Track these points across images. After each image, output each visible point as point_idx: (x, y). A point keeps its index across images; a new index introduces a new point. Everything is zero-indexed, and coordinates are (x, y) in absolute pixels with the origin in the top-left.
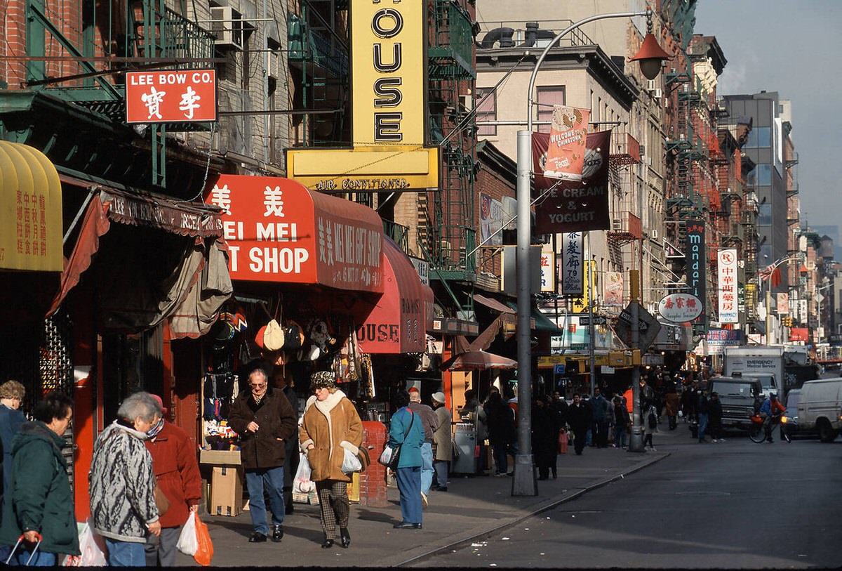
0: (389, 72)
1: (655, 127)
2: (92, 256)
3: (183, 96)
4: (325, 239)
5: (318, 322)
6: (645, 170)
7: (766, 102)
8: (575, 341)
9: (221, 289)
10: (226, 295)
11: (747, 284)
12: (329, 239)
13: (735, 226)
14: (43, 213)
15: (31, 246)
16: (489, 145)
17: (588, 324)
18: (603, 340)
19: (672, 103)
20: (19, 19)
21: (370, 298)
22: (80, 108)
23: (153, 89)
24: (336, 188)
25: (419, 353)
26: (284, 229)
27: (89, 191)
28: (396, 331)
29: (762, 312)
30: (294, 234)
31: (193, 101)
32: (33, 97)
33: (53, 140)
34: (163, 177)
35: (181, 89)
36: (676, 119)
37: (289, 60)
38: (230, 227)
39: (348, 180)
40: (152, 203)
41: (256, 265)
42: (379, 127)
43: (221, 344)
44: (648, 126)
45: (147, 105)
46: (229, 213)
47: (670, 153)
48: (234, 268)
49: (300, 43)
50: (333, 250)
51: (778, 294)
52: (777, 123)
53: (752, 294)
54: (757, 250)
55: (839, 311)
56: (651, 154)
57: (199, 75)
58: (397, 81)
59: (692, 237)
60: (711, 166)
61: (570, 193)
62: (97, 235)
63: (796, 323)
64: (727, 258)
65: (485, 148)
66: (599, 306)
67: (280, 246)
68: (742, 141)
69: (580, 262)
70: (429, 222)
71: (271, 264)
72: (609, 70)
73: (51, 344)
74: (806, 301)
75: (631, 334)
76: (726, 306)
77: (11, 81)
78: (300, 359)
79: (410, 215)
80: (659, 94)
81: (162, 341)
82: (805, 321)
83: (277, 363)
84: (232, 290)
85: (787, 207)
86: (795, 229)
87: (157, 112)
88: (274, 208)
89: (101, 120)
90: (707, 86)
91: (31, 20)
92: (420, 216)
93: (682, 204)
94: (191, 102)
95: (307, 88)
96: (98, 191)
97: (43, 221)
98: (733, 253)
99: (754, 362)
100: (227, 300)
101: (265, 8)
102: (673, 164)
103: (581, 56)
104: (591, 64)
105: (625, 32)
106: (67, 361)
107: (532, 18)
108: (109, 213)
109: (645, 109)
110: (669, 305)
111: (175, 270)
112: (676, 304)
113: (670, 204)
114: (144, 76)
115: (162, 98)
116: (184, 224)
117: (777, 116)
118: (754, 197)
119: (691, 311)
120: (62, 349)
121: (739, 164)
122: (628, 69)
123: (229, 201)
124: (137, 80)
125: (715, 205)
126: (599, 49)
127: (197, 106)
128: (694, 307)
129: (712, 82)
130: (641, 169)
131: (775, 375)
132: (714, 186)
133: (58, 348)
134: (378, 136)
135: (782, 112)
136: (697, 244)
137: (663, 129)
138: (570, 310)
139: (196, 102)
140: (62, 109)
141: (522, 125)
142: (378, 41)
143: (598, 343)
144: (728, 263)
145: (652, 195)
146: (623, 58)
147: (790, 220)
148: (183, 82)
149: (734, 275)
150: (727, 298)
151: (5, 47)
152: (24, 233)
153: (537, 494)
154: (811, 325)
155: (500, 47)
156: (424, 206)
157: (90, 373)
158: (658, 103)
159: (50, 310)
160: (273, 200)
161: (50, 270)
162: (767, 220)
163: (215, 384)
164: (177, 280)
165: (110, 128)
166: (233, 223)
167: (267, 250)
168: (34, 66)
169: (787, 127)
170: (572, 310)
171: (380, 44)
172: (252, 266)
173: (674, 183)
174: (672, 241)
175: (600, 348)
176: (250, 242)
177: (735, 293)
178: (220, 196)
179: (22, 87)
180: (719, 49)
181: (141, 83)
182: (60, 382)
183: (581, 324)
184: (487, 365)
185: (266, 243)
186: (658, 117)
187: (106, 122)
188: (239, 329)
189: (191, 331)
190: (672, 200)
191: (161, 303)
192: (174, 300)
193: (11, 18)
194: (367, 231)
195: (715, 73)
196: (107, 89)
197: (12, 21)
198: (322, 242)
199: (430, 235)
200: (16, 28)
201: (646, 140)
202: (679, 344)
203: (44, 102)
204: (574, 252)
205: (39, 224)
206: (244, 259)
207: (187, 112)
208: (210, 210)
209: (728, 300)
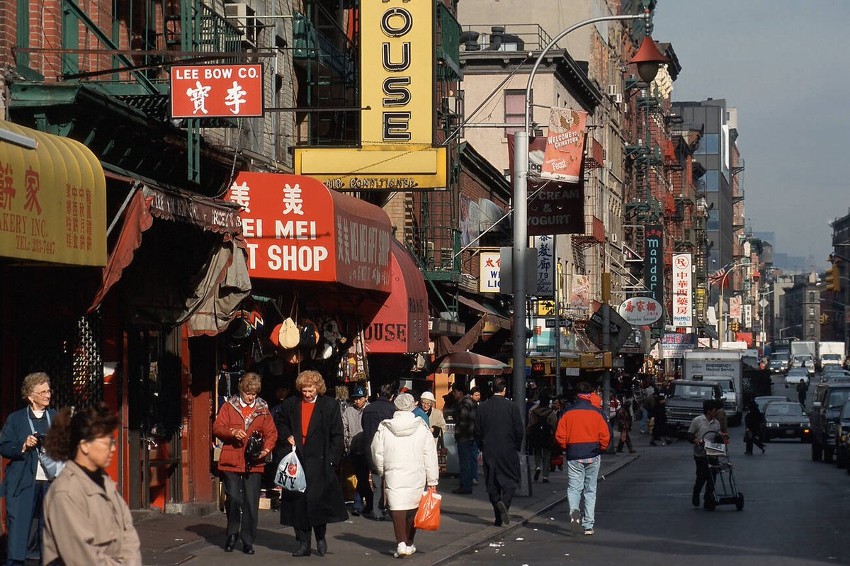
0: (398, 71)
1: (615, 131)
2: (134, 251)
3: (229, 91)
4: (343, 237)
5: (329, 320)
6: (606, 174)
7: (715, 109)
8: (541, 343)
9: (240, 287)
10: (244, 292)
11: (698, 288)
12: (346, 237)
13: (687, 231)
14: (89, 207)
15: (79, 240)
16: (469, 147)
17: (554, 327)
18: (567, 342)
19: (631, 109)
20: (56, 12)
21: (378, 297)
22: (119, 102)
23: (198, 84)
24: (344, 187)
25: (415, 354)
26: (303, 227)
27: (132, 185)
28: (403, 331)
29: (711, 316)
30: (313, 232)
31: (240, 96)
32: (77, 90)
33: (92, 134)
34: (197, 173)
35: (228, 84)
36: (634, 125)
37: (294, 58)
38: (249, 224)
39: (356, 179)
40: (187, 199)
41: (275, 264)
42: (387, 126)
43: (236, 342)
44: (609, 131)
45: (192, 100)
46: (248, 210)
47: (628, 158)
48: (253, 266)
49: (305, 41)
50: (350, 248)
51: (731, 298)
52: (725, 130)
53: (702, 298)
54: (707, 255)
55: (778, 316)
56: (611, 159)
57: (245, 70)
58: (406, 80)
59: (650, 241)
60: (666, 171)
61: (546, 196)
62: (140, 230)
63: (742, 327)
64: (681, 262)
65: (465, 150)
66: (563, 308)
67: (299, 244)
68: (694, 146)
69: (552, 264)
70: (415, 223)
71: (290, 262)
72: (575, 74)
73: (83, 340)
74: (750, 306)
75: (602, 337)
76: (681, 310)
77: (47, 74)
78: (313, 358)
79: (398, 216)
80: (619, 99)
81: (180, 338)
82: (749, 326)
83: (292, 361)
84: (250, 288)
85: (733, 214)
86: (740, 235)
87: (202, 107)
88: (293, 206)
89: (138, 115)
90: (663, 92)
91: (66, 13)
92: (407, 217)
93: (640, 208)
94: (237, 97)
95: (312, 86)
96: (141, 186)
97: (89, 216)
98: (687, 257)
99: (713, 366)
100: (245, 298)
101: (273, 6)
102: (632, 169)
103: (549, 60)
104: (558, 69)
105: (589, 37)
106: (97, 357)
107: (498, 22)
108: (151, 208)
109: (607, 113)
110: (630, 309)
111: (204, 267)
112: (637, 307)
113: (628, 208)
114: (190, 71)
115: (208, 93)
116: (215, 220)
117: (724, 123)
118: (704, 202)
119: (651, 314)
120: (92, 344)
121: (690, 169)
122: (591, 74)
123: (248, 199)
124: (182, 74)
125: (670, 210)
126: (566, 54)
127: (243, 101)
128: (654, 310)
129: (668, 88)
130: (602, 173)
131: (733, 379)
132: (668, 191)
133: (89, 344)
134: (387, 135)
135: (729, 120)
136: (655, 248)
137: (623, 134)
138: (535, 312)
139: (242, 97)
140: (103, 103)
141: (498, 127)
142: (387, 40)
143: (563, 346)
144: (682, 268)
145: (612, 199)
146: (587, 63)
147: (735, 226)
148: (229, 77)
149: (689, 279)
150: (682, 302)
151: (41, 40)
152: (72, 228)
153: (531, 494)
154: (754, 330)
155: (466, 50)
156: (410, 206)
157: (115, 369)
158: (618, 108)
159: (91, 306)
160: (292, 198)
161: (95, 265)
162: (715, 225)
163: (229, 382)
164: (205, 277)
165: (145, 123)
166: (252, 221)
167: (285, 248)
168: (69, 59)
169: (734, 134)
170: (538, 312)
171: (389, 43)
172: (271, 264)
173: (631, 187)
174: (630, 245)
175: (565, 351)
176: (270, 240)
177: (689, 297)
178: (239, 192)
179: (58, 81)
180: (674, 55)
181: (186, 78)
182: (91, 378)
183: (547, 327)
184: (475, 367)
185: (284, 240)
186: (618, 122)
187: (142, 116)
188: (255, 327)
189: (208, 328)
190: (631, 205)
191: (188, 299)
192: (201, 297)
193: (48, 11)
194: (378, 231)
195: (671, 80)
196: (143, 83)
197: (49, 14)
198: (340, 240)
199: (416, 235)
200: (53, 21)
201: (607, 145)
202: (639, 347)
203: (88, 96)
204: (545, 254)
205: (85, 218)
206: (262, 257)
207: (233, 107)
208: (231, 207)
209: (682, 304)
